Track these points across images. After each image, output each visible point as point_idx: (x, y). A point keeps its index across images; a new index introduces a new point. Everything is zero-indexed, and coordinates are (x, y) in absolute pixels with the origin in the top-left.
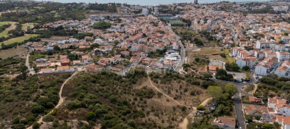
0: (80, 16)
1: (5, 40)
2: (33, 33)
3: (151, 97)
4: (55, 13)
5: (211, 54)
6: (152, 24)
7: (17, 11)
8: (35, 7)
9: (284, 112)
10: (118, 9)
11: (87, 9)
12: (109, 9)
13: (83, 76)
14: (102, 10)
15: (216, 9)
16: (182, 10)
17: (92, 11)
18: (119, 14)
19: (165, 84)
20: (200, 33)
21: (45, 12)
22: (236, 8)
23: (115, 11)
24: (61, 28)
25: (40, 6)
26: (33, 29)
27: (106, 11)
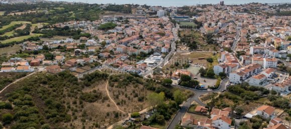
0: (94, 17)
1: (7, 39)
2: (39, 33)
3: (94, 102)
4: (72, 14)
5: (197, 58)
6: (160, 26)
7: (37, 12)
8: (55, 8)
9: (219, 125)
10: (133, 10)
11: (104, 9)
12: (124, 10)
13: (36, 76)
14: (117, 11)
15: (239, 11)
16: (201, 11)
17: (107, 12)
18: (133, 15)
19: (120, 88)
20: (205, 36)
21: (63, 13)
22: (264, 9)
23: (130, 12)
24: (67, 28)
25: (61, 7)
26: (40, 29)
27: (121, 12)
